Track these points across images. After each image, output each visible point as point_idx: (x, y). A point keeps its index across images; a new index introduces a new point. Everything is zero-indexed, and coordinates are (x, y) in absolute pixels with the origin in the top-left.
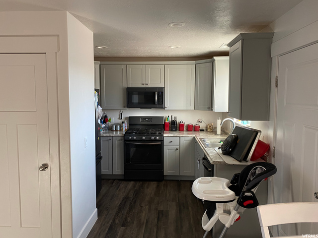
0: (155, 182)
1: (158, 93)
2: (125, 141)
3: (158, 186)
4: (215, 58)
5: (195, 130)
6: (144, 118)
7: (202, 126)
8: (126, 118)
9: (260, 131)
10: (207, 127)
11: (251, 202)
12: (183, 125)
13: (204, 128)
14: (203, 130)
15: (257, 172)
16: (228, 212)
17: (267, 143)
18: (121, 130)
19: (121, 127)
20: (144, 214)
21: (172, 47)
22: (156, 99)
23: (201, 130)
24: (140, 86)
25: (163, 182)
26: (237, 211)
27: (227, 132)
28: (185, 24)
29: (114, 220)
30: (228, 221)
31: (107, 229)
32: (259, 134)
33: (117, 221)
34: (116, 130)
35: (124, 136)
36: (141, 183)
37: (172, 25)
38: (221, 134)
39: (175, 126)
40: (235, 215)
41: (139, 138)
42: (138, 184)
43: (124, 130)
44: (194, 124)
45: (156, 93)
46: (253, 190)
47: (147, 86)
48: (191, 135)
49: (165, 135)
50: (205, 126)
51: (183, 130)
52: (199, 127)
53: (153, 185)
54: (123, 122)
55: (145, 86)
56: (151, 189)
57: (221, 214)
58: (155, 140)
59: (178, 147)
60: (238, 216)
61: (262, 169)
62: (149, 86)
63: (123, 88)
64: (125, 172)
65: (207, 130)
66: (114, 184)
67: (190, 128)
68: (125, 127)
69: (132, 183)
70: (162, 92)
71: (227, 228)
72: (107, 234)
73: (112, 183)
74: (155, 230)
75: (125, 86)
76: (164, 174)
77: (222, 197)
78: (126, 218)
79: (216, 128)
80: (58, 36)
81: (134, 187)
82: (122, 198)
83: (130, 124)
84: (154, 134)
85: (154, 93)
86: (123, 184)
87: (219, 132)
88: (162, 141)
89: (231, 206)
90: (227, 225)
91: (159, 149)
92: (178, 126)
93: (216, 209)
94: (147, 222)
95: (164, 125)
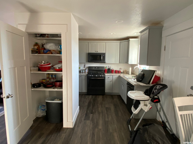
0: (101, 96)
1: (103, 55)
2: (88, 77)
3: (103, 98)
4: (130, 39)
5: (119, 73)
6: (95, 67)
7: (122, 71)
8: (87, 67)
9: (156, 71)
10: (124, 72)
11: (158, 100)
12: (113, 70)
13: (123, 72)
14: (122, 73)
15: (157, 88)
16: (146, 105)
17: (158, 76)
18: (85, 72)
19: (85, 71)
20: (100, 109)
21: (111, 34)
22: (102, 58)
23: (121, 73)
24: (94, 52)
25: (105, 96)
26: (150, 104)
27: (134, 73)
28: (123, 21)
29: (87, 111)
30: (146, 109)
31: (85, 115)
32: (156, 72)
33: (88, 112)
34: (83, 73)
35: (87, 75)
36: (95, 96)
37: (116, 22)
38: (131, 74)
39: (110, 71)
40: (149, 107)
41: (94, 76)
42: (94, 97)
43: (86, 72)
44: (118, 70)
45: (102, 55)
46: (158, 95)
47: (98, 52)
48: (118, 75)
49: (106, 75)
50: (123, 71)
51: (113, 73)
52: (121, 71)
53: (101, 97)
54: (86, 69)
55: (96, 52)
56: (100, 98)
57: (143, 106)
58: (102, 77)
59: (112, 80)
60: (151, 107)
61: (160, 86)
62: (99, 52)
63: (86, 53)
64: (87, 91)
65: (124, 73)
66: (83, 96)
67: (117, 72)
68: (87, 71)
69: (91, 96)
70: (105, 55)
71: (146, 112)
72: (85, 117)
73: (82, 96)
74: (107, 116)
75: (87, 52)
76: (106, 92)
77: (144, 98)
78: (92, 111)
79: (129, 72)
80: (67, 25)
81: (92, 97)
82: (88, 102)
83: (89, 70)
84: (100, 74)
85: (101, 55)
86: (87, 97)
87: (130, 73)
88: (105, 77)
89: (147, 103)
90: (146, 111)
91: (103, 81)
92: (111, 71)
93: (140, 104)
94: (102, 112)
95: (105, 70)
